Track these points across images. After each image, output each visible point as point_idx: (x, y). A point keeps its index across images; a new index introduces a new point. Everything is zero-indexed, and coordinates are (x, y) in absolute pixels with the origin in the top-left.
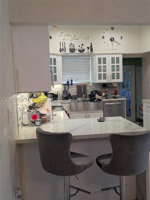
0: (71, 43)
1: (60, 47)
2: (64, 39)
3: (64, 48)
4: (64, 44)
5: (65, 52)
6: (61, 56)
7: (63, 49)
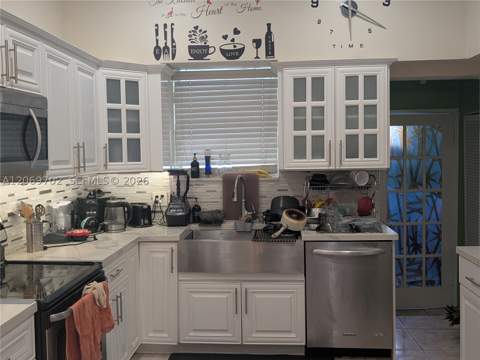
0: (196, 28)
1: (157, 41)
2: (171, 13)
3: (169, 45)
4: (169, 30)
5: (173, 59)
6: (156, 72)
7: (166, 47)
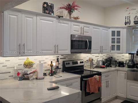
0: (136, 16)
1: (126, 21)
2: (130, 13)
3: (129, 21)
4: (129, 18)
5: (130, 25)
6: (125, 28)
7: (128, 22)
